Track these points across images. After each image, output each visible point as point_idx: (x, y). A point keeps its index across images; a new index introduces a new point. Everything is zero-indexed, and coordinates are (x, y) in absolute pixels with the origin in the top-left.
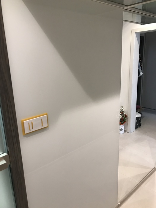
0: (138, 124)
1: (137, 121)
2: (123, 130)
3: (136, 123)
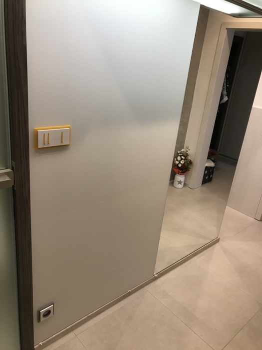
0: (207, 178)
1: (206, 172)
2: (183, 183)
3: (205, 175)
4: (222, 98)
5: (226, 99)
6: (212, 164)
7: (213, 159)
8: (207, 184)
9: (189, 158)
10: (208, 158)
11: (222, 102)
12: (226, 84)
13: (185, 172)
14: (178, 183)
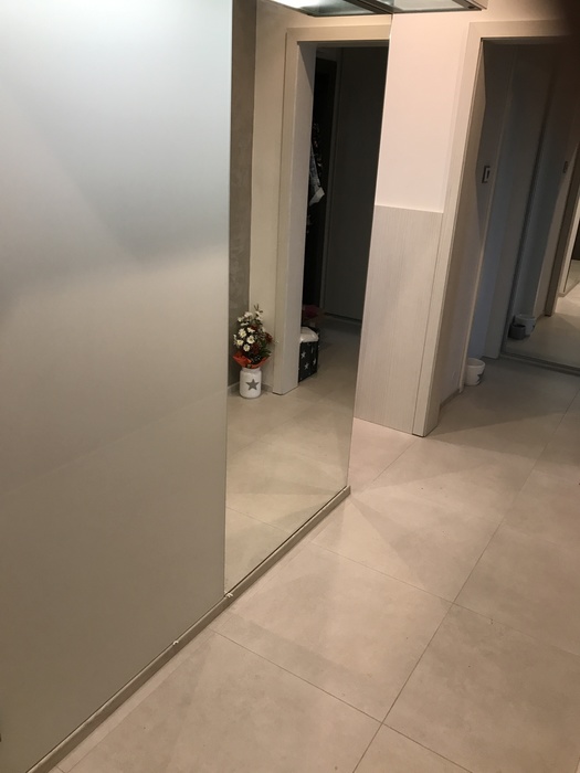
0: (306, 366)
1: (303, 355)
2: (259, 386)
3: (302, 362)
4: (311, 194)
5: (320, 193)
6: (312, 337)
7: (312, 325)
8: (310, 379)
9: (264, 330)
10: (302, 325)
11: (312, 202)
12: (317, 162)
13: (259, 362)
14: (248, 386)
